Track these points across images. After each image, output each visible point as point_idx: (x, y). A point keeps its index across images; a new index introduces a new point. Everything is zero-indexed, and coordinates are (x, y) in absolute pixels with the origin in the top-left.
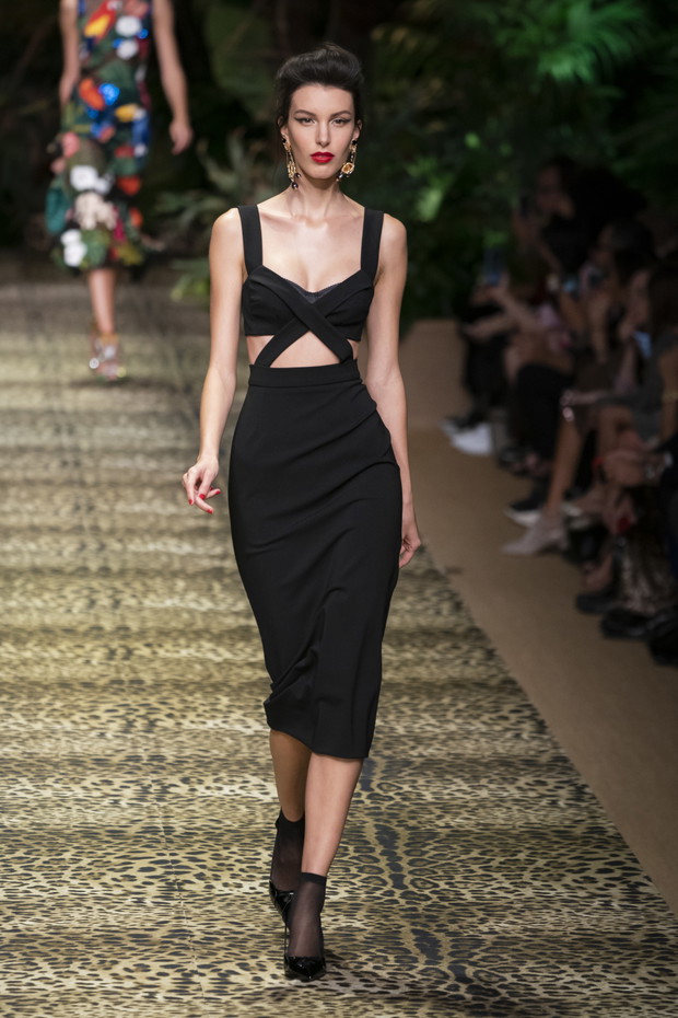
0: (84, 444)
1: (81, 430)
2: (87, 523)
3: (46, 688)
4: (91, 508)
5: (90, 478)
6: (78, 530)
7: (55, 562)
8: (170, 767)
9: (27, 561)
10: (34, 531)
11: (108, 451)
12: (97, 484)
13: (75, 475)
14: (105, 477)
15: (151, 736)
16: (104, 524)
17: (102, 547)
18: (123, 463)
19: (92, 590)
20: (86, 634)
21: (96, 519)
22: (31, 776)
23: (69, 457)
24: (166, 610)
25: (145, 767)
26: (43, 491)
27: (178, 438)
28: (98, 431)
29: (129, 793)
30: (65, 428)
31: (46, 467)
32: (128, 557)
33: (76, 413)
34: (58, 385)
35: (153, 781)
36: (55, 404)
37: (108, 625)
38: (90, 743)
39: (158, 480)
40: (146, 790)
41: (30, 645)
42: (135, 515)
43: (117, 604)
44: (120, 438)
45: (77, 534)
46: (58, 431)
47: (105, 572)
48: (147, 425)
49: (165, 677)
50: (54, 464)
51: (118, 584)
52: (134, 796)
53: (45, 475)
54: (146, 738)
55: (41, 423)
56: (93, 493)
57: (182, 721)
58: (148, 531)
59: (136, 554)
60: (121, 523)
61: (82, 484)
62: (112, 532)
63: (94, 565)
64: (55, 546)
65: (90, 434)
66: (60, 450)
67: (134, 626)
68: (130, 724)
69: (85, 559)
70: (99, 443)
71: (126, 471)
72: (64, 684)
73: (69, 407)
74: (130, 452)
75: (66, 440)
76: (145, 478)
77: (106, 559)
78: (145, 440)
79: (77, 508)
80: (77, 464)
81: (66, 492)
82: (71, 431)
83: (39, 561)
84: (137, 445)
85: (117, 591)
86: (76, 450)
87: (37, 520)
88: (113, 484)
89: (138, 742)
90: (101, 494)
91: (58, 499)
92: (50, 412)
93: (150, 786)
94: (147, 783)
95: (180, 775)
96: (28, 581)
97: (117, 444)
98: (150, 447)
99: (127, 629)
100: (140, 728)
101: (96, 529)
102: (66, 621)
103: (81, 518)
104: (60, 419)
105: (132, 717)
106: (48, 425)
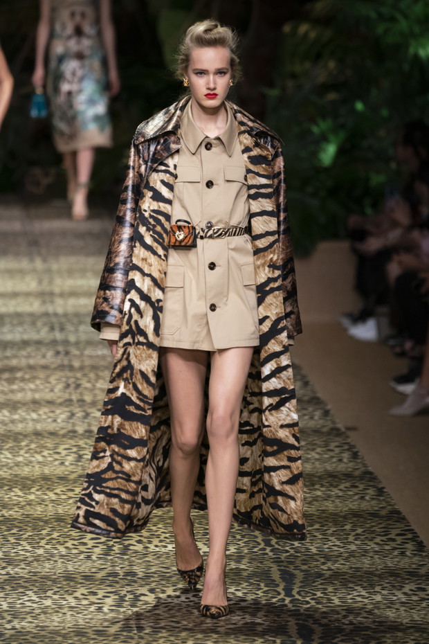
0: (72, 338)
1: (70, 328)
2: (74, 397)
3: (46, 522)
4: (78, 386)
5: (76, 364)
6: (68, 402)
7: (51, 427)
8: (140, 580)
9: (30, 427)
10: (36, 404)
12: (82, 368)
13: (66, 362)
14: (87, 362)
15: (126, 557)
16: (88, 398)
17: (87, 415)
18: (101, 352)
19: (80, 448)
21: (81, 394)
22: (35, 589)
23: (60, 348)
25: (121, 581)
26: (42, 374)
29: (109, 601)
30: (57, 327)
31: (44, 356)
33: (65, 315)
34: (52, 294)
35: (128, 592)
36: (50, 309)
38: (79, 563)
40: (122, 599)
41: (33, 490)
45: (67, 406)
46: (52, 329)
47: (89, 433)
50: (50, 354)
52: (113, 603)
53: (43, 362)
54: (122, 558)
55: (39, 324)
56: (79, 375)
57: (148, 545)
61: (71, 368)
62: (94, 404)
63: (80, 429)
64: (51, 415)
65: (77, 330)
66: (54, 342)
68: (110, 548)
69: (74, 425)
71: (103, 357)
72: (60, 519)
73: (60, 310)
75: (58, 336)
77: (89, 424)
79: (68, 386)
80: (67, 353)
81: (59, 374)
82: (62, 329)
83: (39, 427)
86: (66, 342)
87: (37, 396)
88: (94, 368)
89: (116, 562)
90: (85, 375)
91: (53, 380)
92: (46, 314)
93: (126, 595)
94: (123, 593)
95: (148, 587)
96: (31, 442)
100: (117, 551)
101: (81, 402)
102: (60, 471)
103: (70, 394)
104: (54, 320)
105: (111, 543)
106: (45, 324)
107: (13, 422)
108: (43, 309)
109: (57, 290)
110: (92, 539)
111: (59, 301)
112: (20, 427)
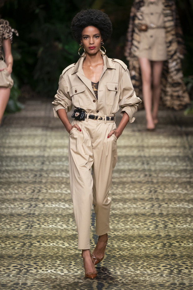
0: (153, 168)
1: (152, 163)
2: (154, 197)
3: (141, 258)
4: (156, 192)
5: (155, 181)
6: (151, 200)
7: (143, 211)
9: (133, 211)
10: (135, 200)
11: (161, 171)
12: (157, 183)
13: (150, 180)
14: (160, 180)
15: (180, 276)
16: (161, 197)
17: (160, 206)
18: (167, 175)
19: (157, 222)
20: (155, 238)
21: (157, 195)
22: (128, 240)
23: (147, 173)
24: (184, 229)
25: (178, 287)
26: (138, 186)
27: (187, 166)
28: (158, 163)
30: (145, 162)
31: (139, 177)
32: (169, 209)
33: (149, 157)
34: (143, 147)
35: (167, 242)
36: (142, 154)
37: (163, 234)
38: (157, 278)
39: (180, 181)
40: (165, 244)
41: (134, 242)
42: (172, 194)
43: (166, 226)
44: (166, 166)
45: (150, 201)
46: (143, 164)
47: (161, 215)
48: (175, 161)
49: (184, 254)
50: (142, 176)
51: (166, 219)
53: (139, 180)
54: (178, 276)
55: (137, 161)
56: (156, 186)
57: (175, 225)
58: (176, 200)
59: (172, 208)
60: (167, 197)
61: (152, 183)
62: (163, 200)
63: (157, 213)
64: (143, 205)
65: (155, 164)
66: (144, 170)
67: (172, 235)
68: (172, 271)
69: (154, 210)
70: (158, 168)
71: (168, 178)
72: (147, 256)
73: (147, 155)
74: (170, 171)
75: (146, 167)
76: (175, 180)
77: (161, 210)
78: (175, 166)
79: (151, 191)
80: (150, 175)
81: (147, 185)
82: (148, 164)
83: (137, 211)
84: (172, 168)
85: (166, 222)
86: (150, 170)
87: (136, 196)
88: (163, 183)
89: (175, 278)
90: (159, 186)
91: (143, 188)
92: (140, 157)
96: (133, 218)
97: (165, 168)
98: (177, 169)
99: (170, 236)
100: (176, 273)
101: (157, 199)
102: (147, 233)
103: (152, 195)
104: (144, 159)
105: (172, 269)
106: (140, 161)
107: (124, 208)
108: (139, 154)
109: (145, 145)
110: (163, 266)
111: (147, 150)
112: (128, 211)
